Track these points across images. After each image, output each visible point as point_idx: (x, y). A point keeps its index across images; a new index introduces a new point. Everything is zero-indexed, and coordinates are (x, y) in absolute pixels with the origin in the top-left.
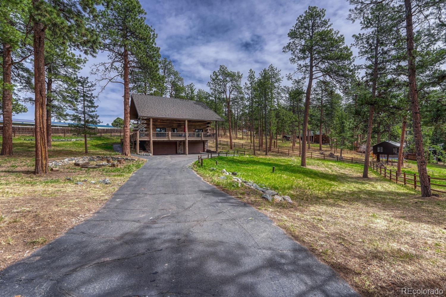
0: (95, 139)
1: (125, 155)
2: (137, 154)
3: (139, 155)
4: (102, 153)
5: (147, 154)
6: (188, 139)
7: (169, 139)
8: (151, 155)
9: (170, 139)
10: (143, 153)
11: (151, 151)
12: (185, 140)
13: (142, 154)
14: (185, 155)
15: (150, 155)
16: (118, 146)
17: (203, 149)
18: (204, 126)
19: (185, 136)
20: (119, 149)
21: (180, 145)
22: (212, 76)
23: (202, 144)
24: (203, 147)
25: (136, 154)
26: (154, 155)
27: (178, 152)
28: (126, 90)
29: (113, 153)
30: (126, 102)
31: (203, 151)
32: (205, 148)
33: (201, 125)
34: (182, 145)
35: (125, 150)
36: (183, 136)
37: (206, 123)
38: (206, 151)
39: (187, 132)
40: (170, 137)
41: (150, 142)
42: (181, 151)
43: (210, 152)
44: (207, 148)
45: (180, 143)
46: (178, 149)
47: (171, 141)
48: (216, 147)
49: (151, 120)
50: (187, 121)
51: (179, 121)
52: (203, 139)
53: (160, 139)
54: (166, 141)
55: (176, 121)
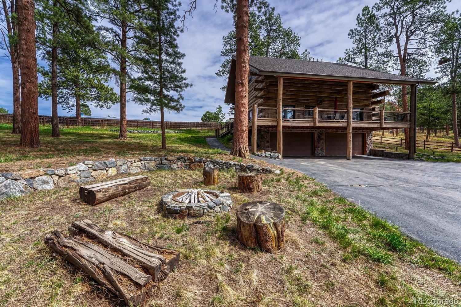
0: (184, 133)
2: (254, 154)
3: (258, 155)
4: (192, 149)
5: (273, 154)
6: (353, 125)
7: (315, 123)
8: (280, 156)
9: (318, 124)
11: (280, 148)
13: (263, 154)
14: (344, 161)
15: (278, 157)
16: (213, 140)
17: (361, 148)
18: (367, 103)
19: (342, 118)
20: (216, 144)
21: (320, 138)
22: (361, 16)
23: (361, 139)
24: (361, 143)
26: (284, 157)
27: (316, 152)
29: (211, 151)
31: (360, 151)
32: (367, 145)
33: (359, 101)
34: (324, 140)
35: (239, 143)
36: (336, 118)
37: (370, 95)
38: (368, 151)
39: (351, 108)
40: (317, 120)
41: (278, 129)
42: (321, 150)
43: (382, 156)
44: (370, 147)
45: (321, 134)
46: (316, 148)
47: (304, 131)
48: (413, 144)
49: (280, 81)
50: (352, 83)
51: (320, 92)
52: (384, 126)
53: (297, 123)
54: (294, 130)
55: (314, 92)
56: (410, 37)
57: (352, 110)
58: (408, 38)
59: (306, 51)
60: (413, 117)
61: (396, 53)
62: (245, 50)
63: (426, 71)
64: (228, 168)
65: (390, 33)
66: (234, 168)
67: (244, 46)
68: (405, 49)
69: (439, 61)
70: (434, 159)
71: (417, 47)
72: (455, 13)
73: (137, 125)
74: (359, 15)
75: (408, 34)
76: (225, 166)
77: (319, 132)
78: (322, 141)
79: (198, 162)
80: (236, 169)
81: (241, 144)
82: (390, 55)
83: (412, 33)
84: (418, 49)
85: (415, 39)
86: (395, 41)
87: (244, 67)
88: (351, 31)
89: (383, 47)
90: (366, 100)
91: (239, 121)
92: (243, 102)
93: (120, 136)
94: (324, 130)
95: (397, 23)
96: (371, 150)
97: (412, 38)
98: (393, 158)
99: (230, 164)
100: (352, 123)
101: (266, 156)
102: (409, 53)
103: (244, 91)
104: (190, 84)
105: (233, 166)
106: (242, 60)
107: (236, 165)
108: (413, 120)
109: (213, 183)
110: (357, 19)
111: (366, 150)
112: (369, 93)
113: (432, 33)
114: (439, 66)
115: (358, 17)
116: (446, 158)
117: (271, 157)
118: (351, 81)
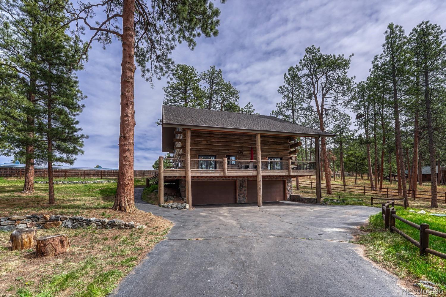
1: (120, 209)
2: (159, 205)
3: (163, 206)
5: (179, 205)
6: (262, 174)
7: (224, 173)
8: (187, 206)
9: (227, 174)
10: (171, 203)
11: (188, 198)
12: (256, 176)
13: (170, 205)
15: (185, 208)
17: (282, 194)
18: (286, 152)
19: (256, 167)
21: (242, 186)
22: (287, 75)
23: (282, 186)
24: (282, 190)
25: (156, 206)
26: (194, 205)
27: (238, 200)
28: (127, 48)
30: (126, 76)
31: (282, 198)
32: (287, 191)
33: (278, 150)
34: (245, 187)
35: (121, 196)
36: (250, 167)
37: (287, 145)
38: (288, 197)
39: (259, 158)
40: (226, 170)
41: (187, 179)
42: (244, 197)
43: (298, 201)
44: (290, 193)
45: (243, 182)
46: (238, 195)
47: (226, 179)
48: (319, 190)
49: (188, 133)
50: (259, 136)
51: (240, 143)
52: (292, 174)
53: (206, 173)
54: (216, 179)
55: (235, 143)
56: (325, 95)
57: (260, 161)
58: (324, 95)
59: (249, 103)
60: (318, 166)
61: (315, 108)
62: (127, 104)
63: (350, 124)
64: (87, 225)
65: (311, 91)
66: (95, 225)
67: (127, 100)
68: (322, 105)
69: (356, 116)
70: (336, 203)
71: (331, 104)
72: (354, 78)
73: (65, 175)
74: (285, 74)
75: (324, 92)
76: (85, 224)
77: (240, 181)
78: (244, 189)
79: (54, 220)
80: (97, 225)
81: (122, 197)
82: (312, 110)
83: (327, 92)
84: (332, 105)
85: (330, 97)
86: (313, 98)
87: (126, 121)
88: (281, 87)
89: (306, 103)
90: (284, 150)
91: (121, 174)
92: (125, 155)
93: (25, 189)
94: (245, 178)
95: (314, 83)
96: (291, 196)
97: (327, 96)
98: (306, 202)
99: (91, 221)
100: (261, 172)
101: (172, 207)
102: (325, 109)
103: (127, 145)
104: (85, 136)
105: (94, 223)
106: (125, 114)
107: (97, 221)
108: (318, 168)
109: (20, 247)
110: (284, 78)
111: (286, 196)
112: (287, 143)
113: (342, 93)
114: (357, 120)
115: (284, 76)
116: (346, 202)
117: (177, 208)
118: (258, 133)
